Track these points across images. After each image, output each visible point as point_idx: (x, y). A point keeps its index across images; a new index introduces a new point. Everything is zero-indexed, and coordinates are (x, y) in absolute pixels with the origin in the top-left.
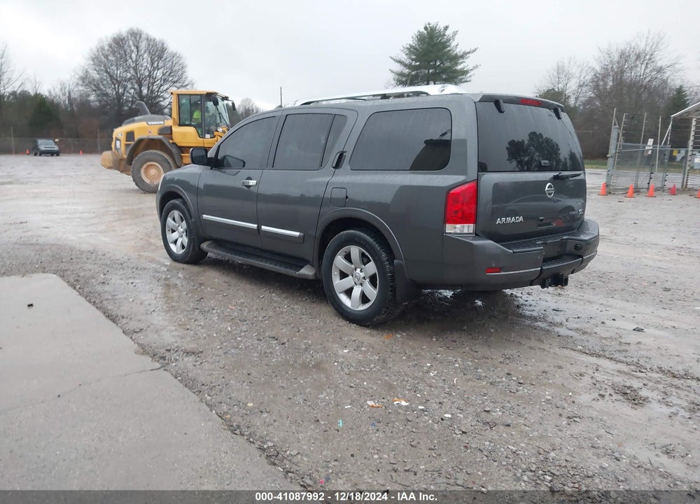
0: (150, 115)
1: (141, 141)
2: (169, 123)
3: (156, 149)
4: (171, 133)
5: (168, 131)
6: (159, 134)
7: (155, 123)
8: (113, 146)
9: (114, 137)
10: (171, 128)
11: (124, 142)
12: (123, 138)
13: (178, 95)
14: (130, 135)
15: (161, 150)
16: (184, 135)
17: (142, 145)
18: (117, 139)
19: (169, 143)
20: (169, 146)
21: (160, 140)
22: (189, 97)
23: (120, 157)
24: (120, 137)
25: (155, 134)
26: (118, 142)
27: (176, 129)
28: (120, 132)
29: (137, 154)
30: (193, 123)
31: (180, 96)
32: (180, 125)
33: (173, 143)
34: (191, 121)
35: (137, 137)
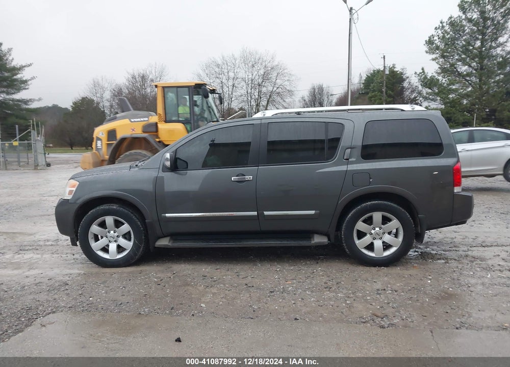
0: (133, 112)
1: (123, 140)
2: (154, 119)
3: (140, 149)
4: (157, 131)
5: (153, 129)
6: (144, 132)
7: (139, 120)
8: (94, 146)
9: (95, 136)
10: (156, 124)
11: (105, 141)
12: (104, 137)
13: (164, 88)
14: (112, 134)
15: (146, 149)
16: (171, 132)
17: (125, 144)
18: (98, 139)
19: (155, 141)
20: (155, 144)
21: (145, 139)
22: (175, 89)
23: (102, 159)
24: (100, 136)
25: (138, 132)
26: (99, 142)
27: (162, 126)
28: (100, 131)
29: (120, 155)
30: (181, 119)
31: (166, 89)
32: (166, 121)
33: (159, 142)
34: (179, 117)
35: (119, 136)
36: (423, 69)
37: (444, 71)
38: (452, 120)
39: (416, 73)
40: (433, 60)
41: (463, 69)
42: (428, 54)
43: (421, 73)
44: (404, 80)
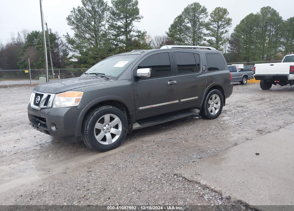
36: (67, 34)
37: (76, 36)
38: (87, 62)
39: (64, 35)
40: (72, 29)
41: (87, 36)
42: (69, 25)
43: (67, 36)
44: (58, 39)
